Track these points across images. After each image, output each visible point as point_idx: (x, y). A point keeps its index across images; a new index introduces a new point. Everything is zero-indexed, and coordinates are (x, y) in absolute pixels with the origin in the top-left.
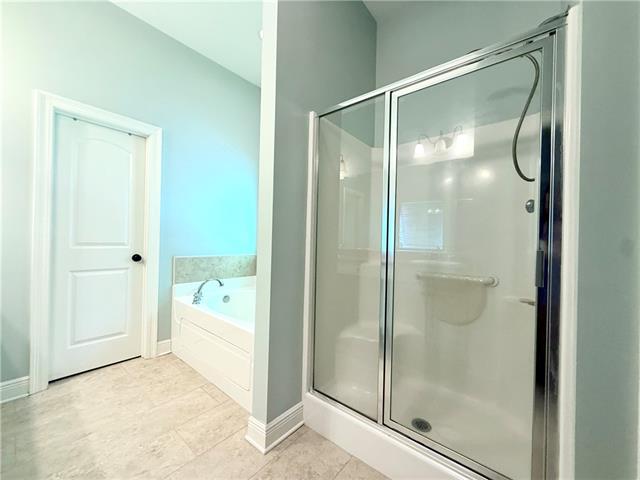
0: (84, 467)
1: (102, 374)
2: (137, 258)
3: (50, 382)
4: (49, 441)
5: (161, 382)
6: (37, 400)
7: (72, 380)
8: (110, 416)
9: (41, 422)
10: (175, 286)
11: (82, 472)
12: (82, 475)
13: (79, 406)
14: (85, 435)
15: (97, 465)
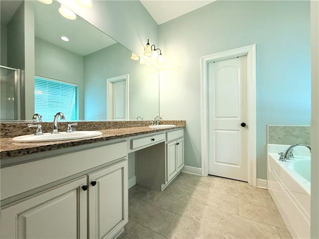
0: (196, 217)
1: (226, 182)
2: (243, 125)
3: (209, 175)
4: (196, 197)
5: (250, 203)
6: (203, 179)
7: (215, 178)
8: (217, 203)
9: (198, 188)
10: (268, 144)
11: (195, 219)
12: (194, 220)
13: (211, 190)
14: (205, 204)
15: (200, 221)
